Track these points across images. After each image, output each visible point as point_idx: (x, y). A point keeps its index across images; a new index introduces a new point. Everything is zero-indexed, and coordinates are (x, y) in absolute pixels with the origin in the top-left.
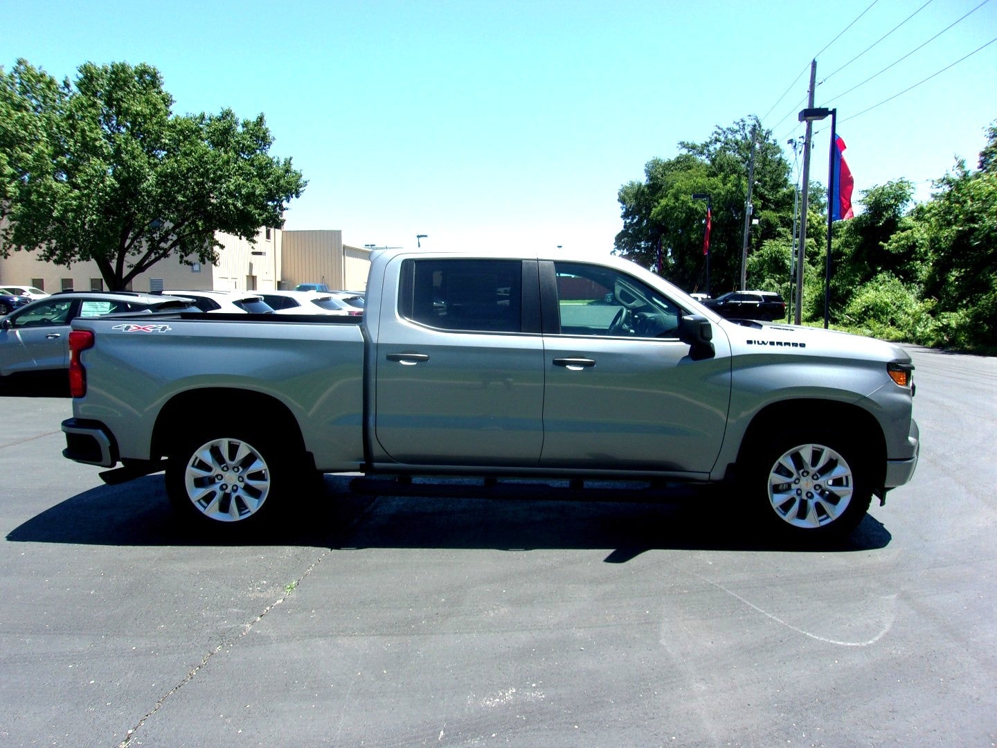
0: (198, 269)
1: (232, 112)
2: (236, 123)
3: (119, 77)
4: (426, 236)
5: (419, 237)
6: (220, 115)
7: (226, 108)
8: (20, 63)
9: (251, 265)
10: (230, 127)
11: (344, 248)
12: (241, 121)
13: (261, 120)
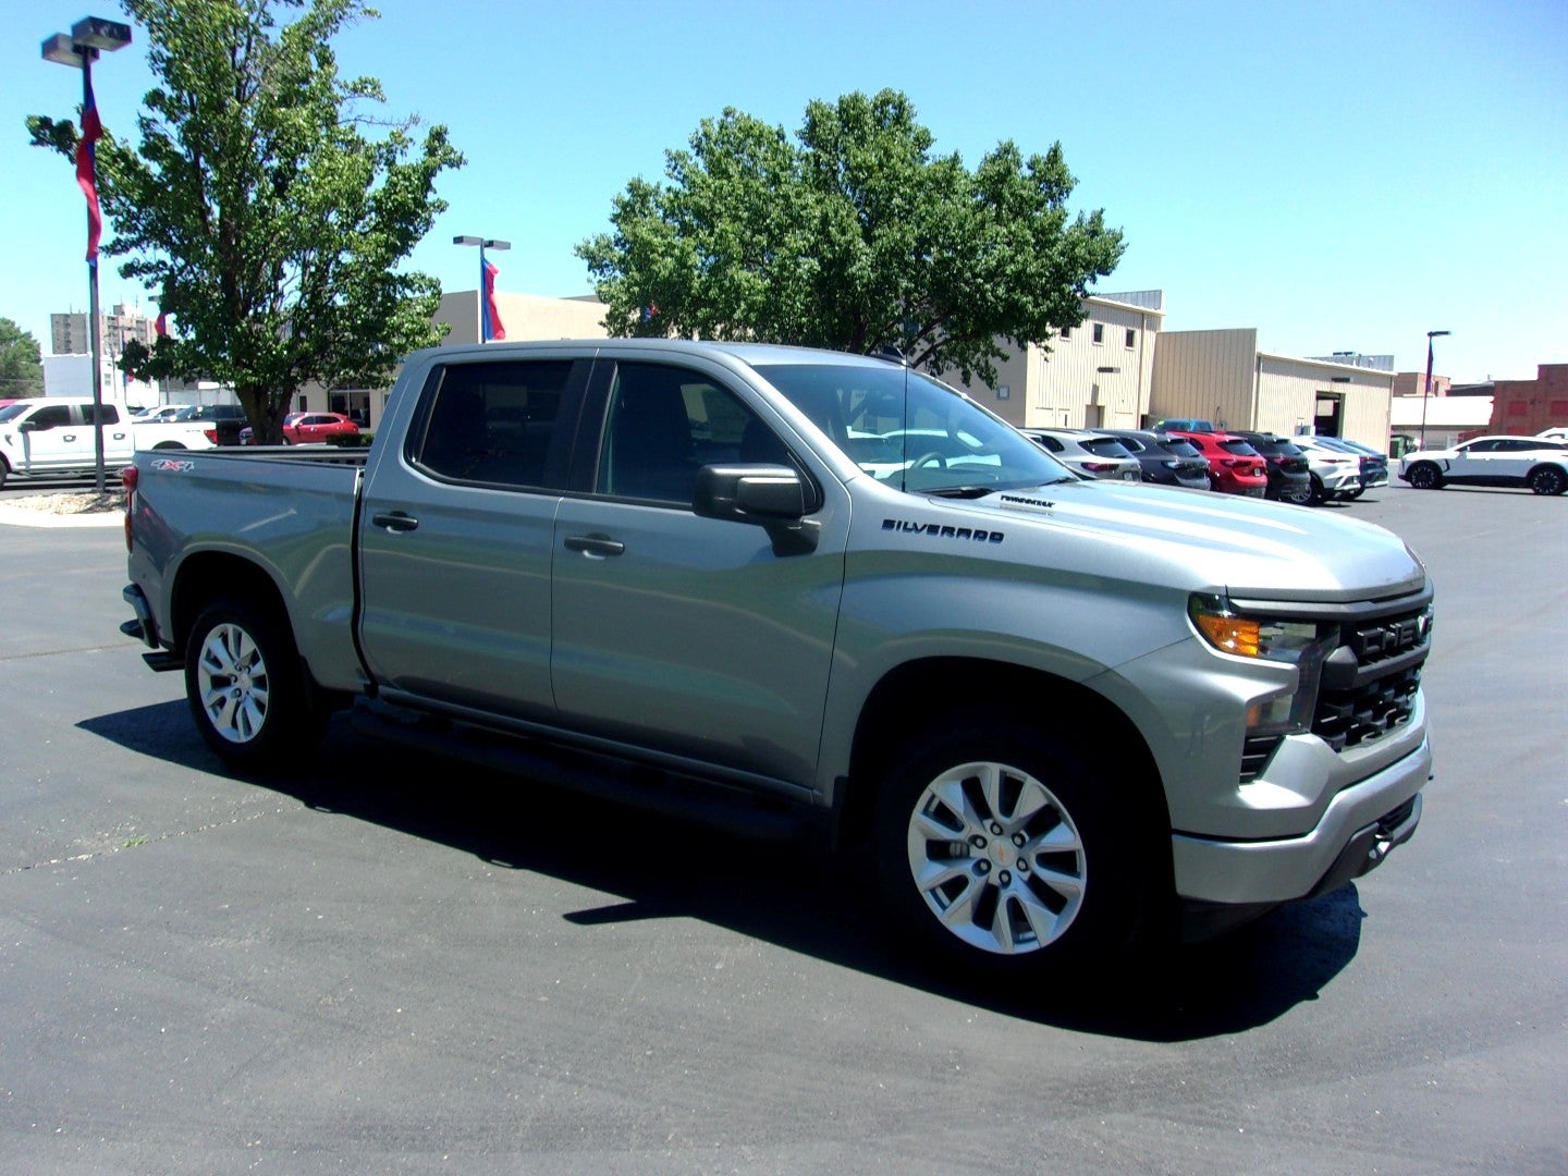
0: (1005, 395)
1: (1015, 146)
2: (1019, 165)
3: (850, 114)
4: (1446, 333)
5: (1431, 335)
6: (996, 153)
7: (1005, 141)
8: (727, 114)
9: (1096, 389)
10: (1009, 171)
11: (1259, 358)
12: (1025, 160)
13: (1054, 156)
